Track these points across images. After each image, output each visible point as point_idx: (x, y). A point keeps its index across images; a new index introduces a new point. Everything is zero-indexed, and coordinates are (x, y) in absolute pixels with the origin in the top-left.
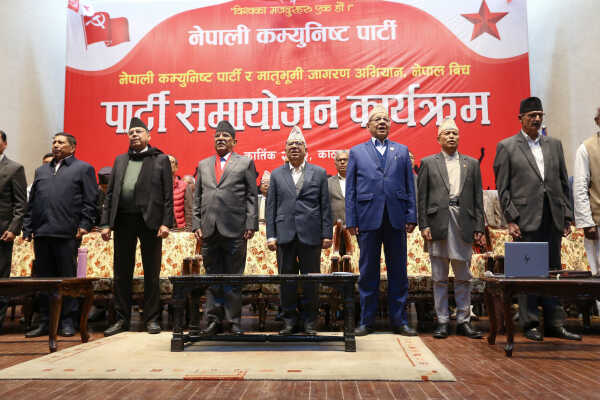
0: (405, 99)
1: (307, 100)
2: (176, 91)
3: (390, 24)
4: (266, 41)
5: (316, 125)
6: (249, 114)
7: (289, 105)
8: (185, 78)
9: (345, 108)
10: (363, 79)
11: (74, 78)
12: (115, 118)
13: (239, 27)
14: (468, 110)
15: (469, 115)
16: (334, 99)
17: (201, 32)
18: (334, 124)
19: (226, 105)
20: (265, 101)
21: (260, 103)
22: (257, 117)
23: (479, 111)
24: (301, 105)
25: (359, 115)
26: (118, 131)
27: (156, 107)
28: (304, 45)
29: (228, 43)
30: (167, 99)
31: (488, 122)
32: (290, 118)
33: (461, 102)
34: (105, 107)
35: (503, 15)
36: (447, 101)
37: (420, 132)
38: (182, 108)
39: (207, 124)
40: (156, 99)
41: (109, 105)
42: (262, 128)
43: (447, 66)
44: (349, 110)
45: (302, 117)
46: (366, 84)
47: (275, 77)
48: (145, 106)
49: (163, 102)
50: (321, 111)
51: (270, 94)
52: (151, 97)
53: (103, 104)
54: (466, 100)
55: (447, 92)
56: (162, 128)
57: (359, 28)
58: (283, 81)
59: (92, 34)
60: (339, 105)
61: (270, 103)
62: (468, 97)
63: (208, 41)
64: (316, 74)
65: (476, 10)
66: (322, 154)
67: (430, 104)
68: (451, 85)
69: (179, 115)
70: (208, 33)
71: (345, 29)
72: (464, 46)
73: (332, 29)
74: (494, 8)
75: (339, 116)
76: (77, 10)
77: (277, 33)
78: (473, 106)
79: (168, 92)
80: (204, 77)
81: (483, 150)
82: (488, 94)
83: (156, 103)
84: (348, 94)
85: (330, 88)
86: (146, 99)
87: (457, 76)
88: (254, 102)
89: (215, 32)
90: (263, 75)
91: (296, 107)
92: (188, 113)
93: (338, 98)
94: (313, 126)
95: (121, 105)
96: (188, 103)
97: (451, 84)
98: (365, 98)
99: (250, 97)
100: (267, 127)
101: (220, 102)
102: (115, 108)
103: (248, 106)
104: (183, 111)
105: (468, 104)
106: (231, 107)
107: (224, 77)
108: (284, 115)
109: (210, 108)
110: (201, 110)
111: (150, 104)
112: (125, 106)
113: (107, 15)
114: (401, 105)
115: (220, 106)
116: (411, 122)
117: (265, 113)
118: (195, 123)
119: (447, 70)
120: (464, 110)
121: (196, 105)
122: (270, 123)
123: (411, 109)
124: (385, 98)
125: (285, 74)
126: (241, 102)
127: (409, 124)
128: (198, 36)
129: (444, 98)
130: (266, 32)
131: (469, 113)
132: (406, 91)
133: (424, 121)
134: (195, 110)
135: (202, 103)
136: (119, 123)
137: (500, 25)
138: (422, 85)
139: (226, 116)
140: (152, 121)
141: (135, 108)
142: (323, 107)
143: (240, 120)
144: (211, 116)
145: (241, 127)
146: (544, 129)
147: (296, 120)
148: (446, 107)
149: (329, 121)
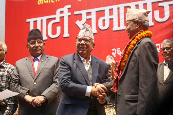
7: (160, 4)
19: (111, 12)
20: (141, 3)
21: (137, 6)
27: (62, 18)
30: (69, 12)
32: (162, 15)
34: (29, 22)
38: (79, 17)
39: (97, 29)
40: (62, 12)
41: (32, 21)
48: (54, 19)
49: (66, 15)
52: (58, 11)
53: (28, 20)
56: (66, 34)
61: (145, 5)
69: (78, 23)
79: (69, 6)
83: (62, 15)
86: (55, 14)
88: (133, 5)
92: (84, 20)
95: (39, 20)
96: (83, 12)
99: (129, 2)
101: (107, 9)
102: (35, 23)
104: (80, 19)
106: (115, 12)
108: (157, 13)
109: (99, 14)
110: (93, 17)
111: (58, 16)
112: (42, 21)
115: (107, 12)
121: (89, 14)
126: (122, 6)
134: (89, 17)
135: (93, 11)
139: (111, 20)
140: (59, 29)
141: (48, 20)
143: (122, 21)
144: (100, 20)
145: (122, 27)
147: (167, 15)
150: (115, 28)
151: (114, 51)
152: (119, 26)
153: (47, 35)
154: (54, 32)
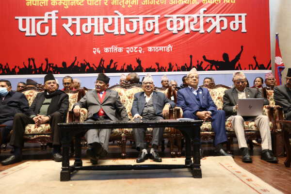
0: (198, 17)
1: (141, 17)
2: (62, 11)
6: (106, 25)
7: (130, 20)
8: (68, 3)
9: (164, 22)
10: (174, 5)
12: (24, 26)
14: (234, 24)
15: (234, 27)
16: (157, 17)
18: (157, 31)
19: (93, 20)
20: (116, 17)
21: (113, 19)
22: (111, 27)
23: (240, 24)
24: (138, 20)
25: (172, 26)
26: (27, 34)
27: (50, 20)
30: (56, 16)
31: (246, 31)
32: (131, 28)
33: (231, 19)
34: (18, 19)
36: (222, 19)
37: (206, 36)
38: (66, 21)
39: (81, 31)
40: (50, 15)
41: (20, 19)
42: (115, 33)
44: (165, 24)
45: (138, 27)
46: (175, 8)
47: (122, 3)
48: (43, 19)
49: (54, 18)
50: (149, 24)
51: (119, 13)
52: (47, 14)
53: (16, 18)
54: (233, 18)
55: (222, 13)
56: (54, 33)
58: (126, 6)
60: (160, 20)
61: (119, 19)
62: (234, 16)
64: (146, 1)
66: (150, 49)
67: (213, 20)
68: (225, 9)
69: (64, 25)
75: (160, 27)
78: (237, 21)
79: (57, 11)
81: (242, 47)
82: (246, 14)
83: (50, 18)
84: (165, 14)
85: (155, 10)
86: (44, 16)
87: (228, 3)
88: (110, 18)
90: (115, 2)
91: (134, 21)
92: (70, 24)
93: (159, 16)
94: (145, 33)
95: (28, 19)
96: (70, 18)
98: (175, 16)
99: (107, 15)
100: (118, 33)
101: (89, 18)
102: (24, 20)
103: (106, 20)
104: (67, 23)
105: (234, 20)
106: (96, 21)
107: (91, 2)
108: (128, 26)
109: (83, 21)
110: (78, 22)
111: (46, 18)
112: (31, 19)
114: (196, 21)
115: (89, 20)
116: (202, 31)
117: (116, 25)
118: (74, 30)
120: (231, 23)
121: (74, 19)
122: (119, 31)
123: (202, 23)
124: (186, 16)
126: (101, 18)
127: (200, 32)
129: (220, 17)
131: (234, 26)
132: (199, 12)
133: (209, 30)
134: (74, 22)
135: (78, 18)
136: (27, 29)
138: (208, 9)
140: (47, 28)
141: (37, 20)
142: (150, 21)
143: (101, 29)
144: (84, 26)
145: (102, 33)
146: (277, 35)
147: (135, 28)
148: (222, 22)
149: (154, 29)
150: (96, 33)
151: (95, 50)
152: (99, 31)
153: (36, 32)
154: (43, 30)
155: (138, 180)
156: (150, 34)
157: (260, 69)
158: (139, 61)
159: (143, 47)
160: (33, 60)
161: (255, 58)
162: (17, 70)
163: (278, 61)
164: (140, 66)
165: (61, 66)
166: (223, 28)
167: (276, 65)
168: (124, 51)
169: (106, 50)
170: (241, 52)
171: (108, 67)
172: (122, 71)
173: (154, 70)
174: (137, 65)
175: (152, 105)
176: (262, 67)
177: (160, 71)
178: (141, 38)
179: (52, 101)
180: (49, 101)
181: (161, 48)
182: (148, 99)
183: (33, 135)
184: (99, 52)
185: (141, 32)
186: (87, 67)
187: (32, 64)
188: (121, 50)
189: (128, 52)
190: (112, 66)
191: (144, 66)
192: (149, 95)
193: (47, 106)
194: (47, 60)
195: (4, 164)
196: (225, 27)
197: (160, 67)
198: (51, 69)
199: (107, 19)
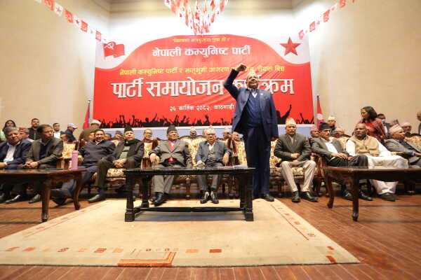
1: (209, 82)
2: (147, 78)
3: (248, 47)
4: (189, 54)
5: (213, 94)
6: (181, 88)
7: (200, 84)
8: (151, 72)
11: (99, 72)
12: (117, 91)
13: (176, 48)
14: (284, 87)
15: (284, 89)
16: (222, 81)
17: (159, 50)
18: (221, 93)
19: (170, 85)
20: (189, 82)
21: (186, 83)
22: (185, 90)
23: (289, 87)
24: (206, 84)
26: (119, 97)
27: (137, 85)
28: (207, 56)
29: (171, 55)
30: (142, 82)
31: (293, 93)
32: (201, 90)
33: (281, 83)
35: (298, 45)
36: (274, 83)
38: (149, 86)
39: (161, 94)
40: (137, 82)
41: (115, 85)
42: (188, 95)
43: (274, 66)
45: (206, 89)
47: (193, 71)
48: (132, 85)
49: (140, 83)
50: (215, 87)
51: (191, 79)
52: (135, 81)
53: (112, 84)
54: (283, 83)
55: (274, 79)
56: (140, 95)
57: (233, 49)
58: (197, 73)
59: (108, 52)
61: (191, 83)
62: (284, 81)
63: (162, 55)
64: (212, 70)
65: (287, 42)
66: (216, 107)
67: (267, 84)
69: (148, 89)
70: (162, 51)
71: (226, 49)
72: (282, 58)
73: (220, 49)
74: (294, 41)
76: (100, 40)
77: (194, 50)
78: (286, 86)
79: (142, 78)
80: (159, 71)
81: (291, 106)
82: (293, 80)
85: (219, 76)
86: (132, 82)
87: (279, 71)
88: (184, 82)
89: (165, 50)
90: (188, 70)
91: (203, 84)
92: (152, 88)
95: (120, 84)
96: (152, 83)
97: (276, 75)
98: (236, 81)
99: (181, 80)
100: (190, 95)
101: (167, 83)
102: (118, 86)
103: (180, 85)
104: (150, 87)
106: (173, 85)
107: (169, 71)
108: (198, 89)
109: (163, 86)
110: (158, 87)
111: (134, 84)
112: (122, 85)
113: (114, 43)
115: (167, 85)
117: (189, 88)
118: (155, 93)
119: (274, 69)
120: (282, 87)
121: (156, 84)
122: (191, 92)
125: (198, 70)
126: (177, 82)
128: (157, 52)
129: (273, 81)
130: (189, 50)
134: (155, 87)
135: (159, 83)
136: (120, 93)
137: (297, 49)
138: (263, 75)
139: (170, 90)
140: (134, 92)
141: (127, 86)
142: (217, 85)
143: (177, 91)
144: (163, 89)
145: (177, 94)
146: (318, 97)
147: (204, 91)
148: (274, 86)
149: (219, 91)
150: (173, 94)
151: (171, 108)
152: (175, 93)
153: (126, 95)
154: (131, 93)
155: (195, 222)
156: (215, 95)
157: (305, 123)
158: (207, 117)
159: (210, 105)
160: (123, 117)
161: (301, 114)
162: (111, 125)
163: (319, 117)
164: (208, 121)
165: (145, 121)
166: (275, 91)
167: (318, 120)
168: (195, 108)
169: (181, 108)
170: (290, 110)
171: (182, 121)
172: (193, 125)
173: (219, 124)
174: (206, 120)
175: (214, 153)
176: (307, 122)
177: (224, 125)
178: (208, 98)
179: (130, 149)
180: (127, 148)
181: (225, 107)
182: (211, 148)
183: (113, 177)
184: (175, 110)
185: (209, 93)
186: (165, 122)
187: (122, 119)
188: (192, 108)
189: (198, 109)
190: (185, 122)
191: (211, 121)
192: (211, 145)
193: (126, 153)
194: (134, 117)
195: (90, 202)
196: (277, 90)
197: (224, 121)
198: (137, 124)
199: (181, 83)
